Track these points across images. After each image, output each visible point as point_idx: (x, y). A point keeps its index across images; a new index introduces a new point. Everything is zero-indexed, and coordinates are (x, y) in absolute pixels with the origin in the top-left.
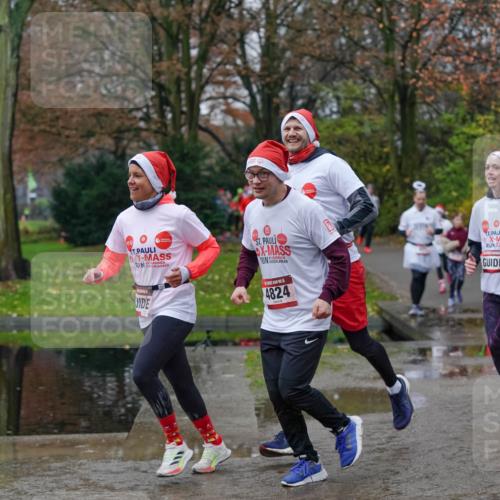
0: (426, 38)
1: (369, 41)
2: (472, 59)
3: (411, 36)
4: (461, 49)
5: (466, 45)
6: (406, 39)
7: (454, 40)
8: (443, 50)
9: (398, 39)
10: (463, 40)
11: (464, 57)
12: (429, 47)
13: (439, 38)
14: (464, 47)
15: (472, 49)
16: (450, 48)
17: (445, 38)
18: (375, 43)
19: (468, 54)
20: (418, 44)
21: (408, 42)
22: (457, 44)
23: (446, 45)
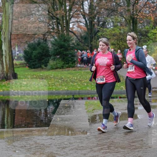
0: (140, 3)
1: (122, 4)
2: (154, 9)
3: (135, 2)
4: (151, 6)
5: (153, 5)
7: (149, 3)
8: (146, 6)
9: (131, 3)
10: (152, 3)
11: (152, 9)
12: (141, 6)
13: (144, 3)
14: (152, 6)
15: (154, 6)
16: (147, 6)
17: (146, 3)
18: (124, 4)
20: (137, 5)
21: (134, 4)
22: (149, 4)
23: (146, 5)
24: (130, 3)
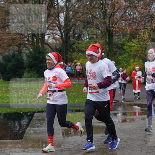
0: (116, 15)
1: (98, 16)
2: (131, 22)
3: (112, 14)
4: (127, 18)
5: (129, 17)
6: (110, 15)
7: (125, 15)
8: (122, 19)
9: (107, 15)
10: (128, 16)
11: (128, 21)
12: (117, 18)
13: (121, 15)
14: (128, 18)
15: (131, 19)
16: (124, 18)
17: (122, 15)
18: (100, 17)
19: (130, 20)
20: (114, 17)
21: (111, 16)
22: (126, 17)
23: (123, 17)
24: (106, 15)
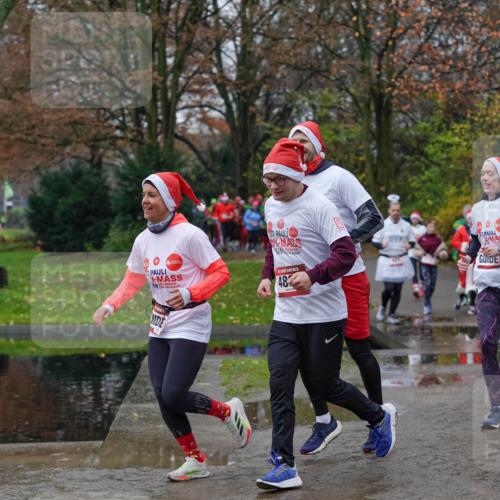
0: (401, 47)
1: (345, 49)
2: (448, 67)
3: (387, 45)
4: (437, 58)
5: (442, 53)
6: (382, 47)
7: (430, 48)
8: (419, 59)
9: (374, 47)
10: (439, 48)
11: (440, 66)
12: (405, 56)
13: (415, 47)
14: (440, 56)
15: (448, 58)
16: (425, 56)
17: (421, 46)
18: (351, 51)
19: (444, 63)
20: (393, 52)
21: (384, 50)
22: (432, 53)
23: (422, 54)
24: (370, 48)
